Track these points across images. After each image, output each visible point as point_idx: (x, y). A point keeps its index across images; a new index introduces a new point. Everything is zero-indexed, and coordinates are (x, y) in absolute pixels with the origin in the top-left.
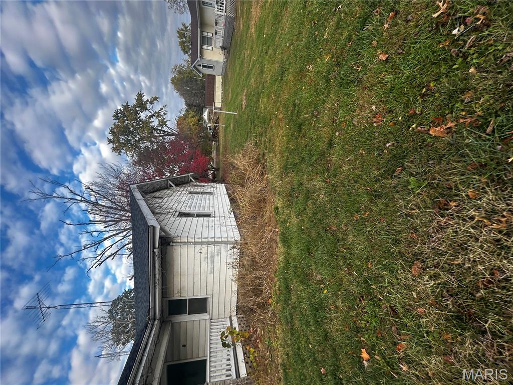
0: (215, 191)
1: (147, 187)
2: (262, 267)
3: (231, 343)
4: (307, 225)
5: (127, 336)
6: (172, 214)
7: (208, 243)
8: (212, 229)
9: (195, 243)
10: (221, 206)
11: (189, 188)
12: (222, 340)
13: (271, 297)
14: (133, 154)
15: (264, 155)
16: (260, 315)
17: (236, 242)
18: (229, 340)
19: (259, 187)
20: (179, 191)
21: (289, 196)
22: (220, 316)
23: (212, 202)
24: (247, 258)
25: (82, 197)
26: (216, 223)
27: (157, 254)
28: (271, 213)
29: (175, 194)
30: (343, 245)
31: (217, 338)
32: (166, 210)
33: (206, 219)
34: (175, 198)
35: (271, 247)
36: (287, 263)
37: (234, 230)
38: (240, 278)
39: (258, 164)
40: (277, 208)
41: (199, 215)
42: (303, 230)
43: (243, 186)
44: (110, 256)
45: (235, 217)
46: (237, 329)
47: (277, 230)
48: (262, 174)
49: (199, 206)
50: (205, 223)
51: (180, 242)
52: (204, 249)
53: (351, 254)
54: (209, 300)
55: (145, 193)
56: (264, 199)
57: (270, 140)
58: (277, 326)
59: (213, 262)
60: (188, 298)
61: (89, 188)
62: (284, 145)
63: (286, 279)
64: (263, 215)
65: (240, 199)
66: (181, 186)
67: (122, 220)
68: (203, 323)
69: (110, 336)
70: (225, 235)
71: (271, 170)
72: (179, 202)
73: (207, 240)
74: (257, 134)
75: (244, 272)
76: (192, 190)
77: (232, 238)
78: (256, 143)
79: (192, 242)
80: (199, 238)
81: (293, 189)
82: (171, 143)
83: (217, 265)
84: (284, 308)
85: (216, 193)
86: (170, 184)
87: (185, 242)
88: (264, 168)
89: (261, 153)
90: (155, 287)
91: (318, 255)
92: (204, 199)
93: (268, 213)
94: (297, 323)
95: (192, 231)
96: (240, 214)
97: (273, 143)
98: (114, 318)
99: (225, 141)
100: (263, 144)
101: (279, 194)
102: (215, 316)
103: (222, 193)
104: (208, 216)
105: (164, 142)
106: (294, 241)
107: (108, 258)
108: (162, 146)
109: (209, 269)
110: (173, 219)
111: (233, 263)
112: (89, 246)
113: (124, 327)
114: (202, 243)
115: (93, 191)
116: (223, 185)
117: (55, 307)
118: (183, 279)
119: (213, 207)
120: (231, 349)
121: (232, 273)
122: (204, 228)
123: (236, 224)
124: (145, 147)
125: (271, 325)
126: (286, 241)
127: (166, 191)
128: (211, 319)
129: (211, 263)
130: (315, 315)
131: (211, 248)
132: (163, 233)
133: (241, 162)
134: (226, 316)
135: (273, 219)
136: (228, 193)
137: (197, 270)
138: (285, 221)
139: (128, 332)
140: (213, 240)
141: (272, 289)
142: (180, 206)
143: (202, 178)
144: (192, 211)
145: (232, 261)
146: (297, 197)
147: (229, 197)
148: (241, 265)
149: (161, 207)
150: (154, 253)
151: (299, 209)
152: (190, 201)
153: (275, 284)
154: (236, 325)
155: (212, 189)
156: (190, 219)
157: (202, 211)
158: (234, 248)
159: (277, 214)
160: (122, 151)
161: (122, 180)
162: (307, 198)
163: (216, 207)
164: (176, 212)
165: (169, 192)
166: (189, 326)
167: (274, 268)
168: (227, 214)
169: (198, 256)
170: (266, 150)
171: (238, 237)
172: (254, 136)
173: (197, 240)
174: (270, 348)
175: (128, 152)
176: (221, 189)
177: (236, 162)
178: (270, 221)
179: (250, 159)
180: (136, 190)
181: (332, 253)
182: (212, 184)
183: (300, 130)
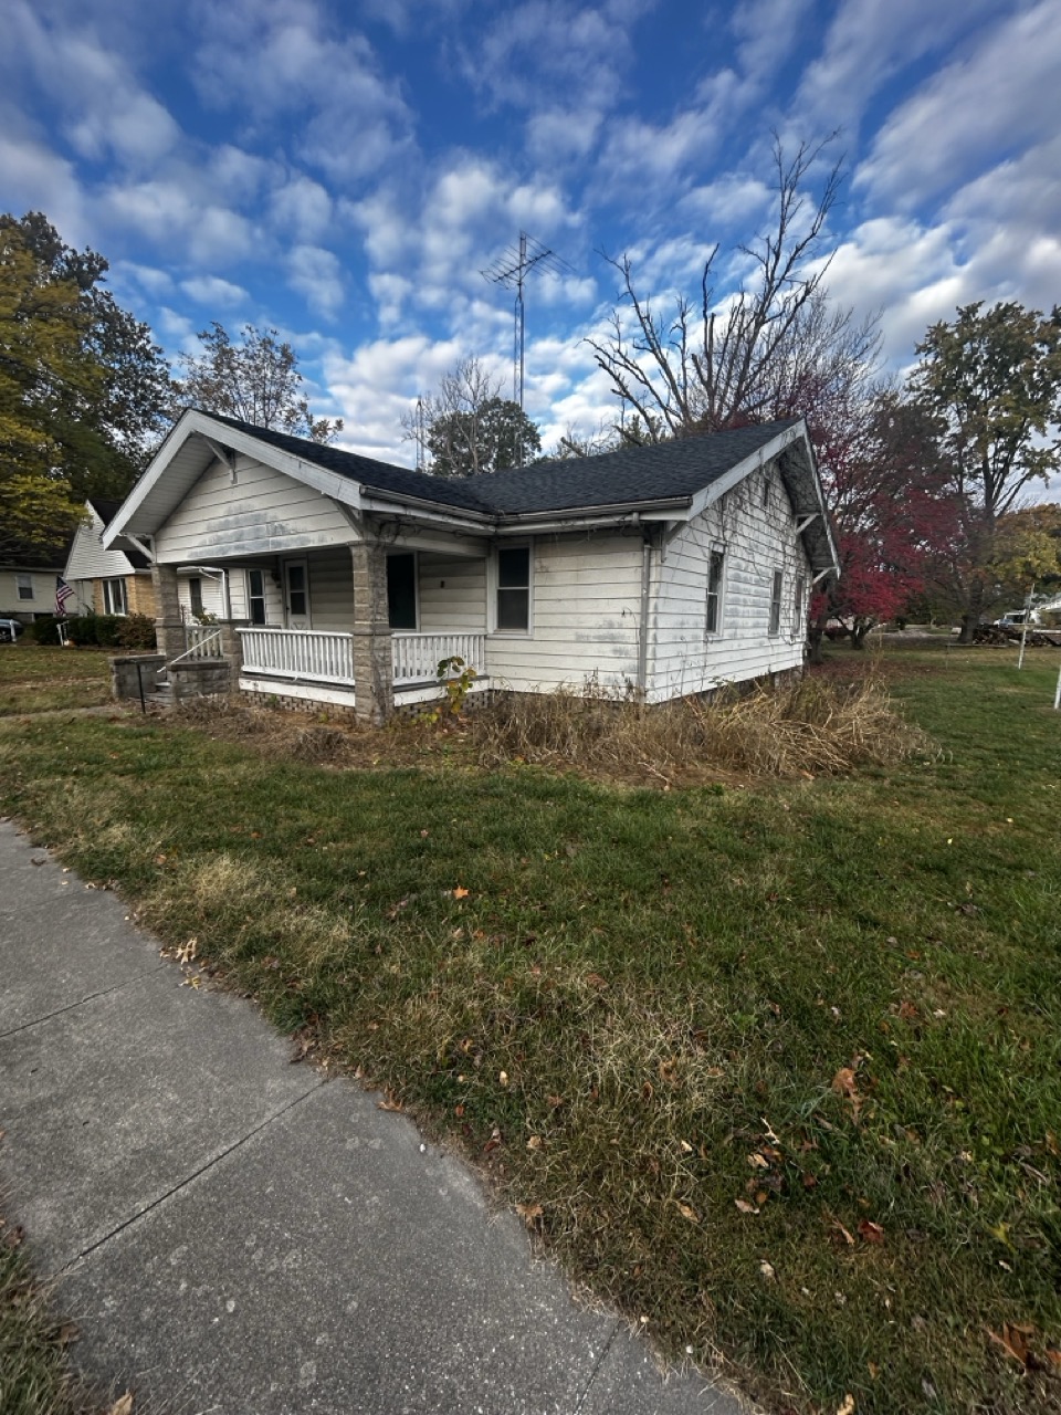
0: (781, 641)
1: (798, 461)
2: (585, 748)
3: (445, 677)
4: (674, 846)
5: (445, 449)
6: (718, 538)
7: (643, 630)
8: (675, 637)
9: (645, 600)
10: (737, 656)
11: (792, 570)
12: (452, 660)
13: (527, 763)
14: (919, 389)
15: (876, 776)
16: (496, 737)
17: (642, 694)
18: (450, 673)
19: (781, 756)
20: (784, 544)
21: (747, 823)
22: (489, 655)
23: (749, 633)
24: (605, 718)
25: (783, 278)
26: (692, 646)
27: (628, 518)
28: (709, 779)
29: (775, 534)
30: (633, 899)
31: (456, 648)
32: (729, 520)
33: (702, 621)
34: (764, 539)
35: (627, 771)
36: (595, 799)
37: (670, 689)
38: (563, 700)
39: (851, 757)
40: (719, 792)
41: (712, 603)
42: (665, 838)
43: (786, 714)
44: (621, 384)
45: (704, 694)
46: (469, 690)
47: (667, 788)
48: (817, 768)
49: (738, 600)
50: (691, 620)
51: (649, 566)
52: (632, 621)
53: (616, 908)
54: (522, 632)
55: (781, 460)
56: (744, 767)
57: (918, 796)
58: (477, 768)
59: (602, 640)
60: (530, 588)
61: (808, 292)
62: (892, 827)
63: (564, 792)
64: (703, 760)
65: (749, 707)
66: (801, 548)
67: (712, 394)
68: (479, 620)
69: (448, 413)
70: (660, 667)
71: (825, 789)
72: (750, 550)
73: (650, 625)
74: (955, 763)
75: (577, 708)
76: (786, 578)
77: (653, 685)
78: (921, 759)
79: (648, 593)
80: (656, 607)
81: (763, 831)
82: (961, 496)
83: (593, 649)
84: (510, 784)
85: (774, 642)
86: (804, 519)
87: (649, 576)
88: (835, 773)
89: (885, 771)
90: (559, 520)
91: (614, 855)
92: (758, 612)
93: (710, 773)
94: (488, 804)
95: (673, 592)
96: (711, 705)
97: (905, 803)
98: (480, 415)
99: (956, 669)
100: (913, 777)
101: (753, 801)
102: (492, 645)
103: (773, 659)
104: (711, 625)
105: (963, 476)
106: (641, 818)
107: (617, 379)
108: (947, 471)
109: (586, 632)
110: (706, 541)
111: (596, 685)
112: (648, 328)
113: (463, 439)
114: (644, 614)
115: (796, 308)
116: (801, 662)
117: (520, 295)
118: (568, 577)
119: (733, 638)
120: (433, 677)
121: (575, 683)
122: (680, 618)
123: (685, 693)
124: (945, 422)
125: (477, 758)
126: (642, 802)
127: (785, 509)
128: (485, 637)
129: (599, 637)
130: (506, 835)
131: (632, 636)
132: (671, 527)
133: (864, 712)
134: (490, 668)
135: (692, 782)
136: (772, 675)
137: (585, 606)
138: (685, 805)
139: (453, 449)
140: (650, 640)
141: (542, 762)
142: (739, 552)
143: (825, 602)
144: (726, 584)
145: (601, 683)
146: (743, 837)
147: (759, 679)
148: (590, 704)
149: (739, 507)
150: (630, 513)
151: (712, 838)
152: (755, 577)
153: (551, 773)
154: (477, 687)
155: (788, 631)
156: (704, 582)
157: (724, 608)
158: (630, 687)
159: (706, 792)
160: (932, 355)
161: (827, 381)
162: (737, 856)
163: (735, 644)
164: (725, 546)
165: (783, 518)
166: (477, 593)
167: (583, 774)
168: (710, 673)
169: (618, 606)
170: (892, 783)
171: (653, 697)
172: (947, 755)
173: (652, 603)
174: (437, 752)
175: (926, 374)
176: (788, 654)
177: (863, 699)
178: (689, 776)
179: (867, 737)
180: (789, 439)
181: (615, 879)
182: (803, 630)
183: (925, 868)
